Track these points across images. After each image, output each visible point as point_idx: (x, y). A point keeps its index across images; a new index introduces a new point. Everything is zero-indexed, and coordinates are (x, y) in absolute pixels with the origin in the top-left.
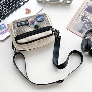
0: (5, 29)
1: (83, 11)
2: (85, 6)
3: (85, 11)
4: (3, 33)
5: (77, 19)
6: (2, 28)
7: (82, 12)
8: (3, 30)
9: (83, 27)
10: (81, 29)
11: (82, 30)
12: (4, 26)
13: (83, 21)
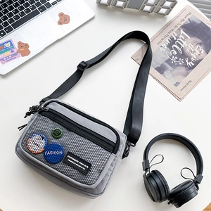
0: (12, 52)
2: (183, 20)
3: (179, 29)
4: (8, 59)
5: (160, 42)
6: (7, 49)
7: (173, 30)
8: (8, 53)
9: (166, 61)
12: (12, 45)
13: (171, 49)
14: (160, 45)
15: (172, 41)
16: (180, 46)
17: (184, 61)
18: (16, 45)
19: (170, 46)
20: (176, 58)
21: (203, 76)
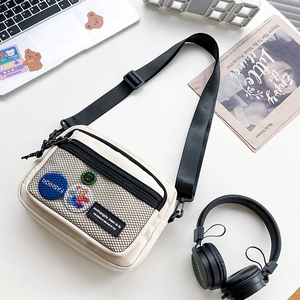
0: (17, 63)
1: (256, 48)
2: (266, 36)
3: (260, 49)
4: (9, 73)
5: (232, 65)
6: (9, 59)
7: (250, 49)
8: (11, 65)
9: (238, 94)
10: (232, 98)
11: (235, 100)
12: (16, 53)
13: (246, 76)
14: (231, 68)
15: (249, 65)
16: (259, 73)
17: (264, 94)
18: (23, 54)
19: (245, 72)
20: (253, 89)
21: (290, 118)
